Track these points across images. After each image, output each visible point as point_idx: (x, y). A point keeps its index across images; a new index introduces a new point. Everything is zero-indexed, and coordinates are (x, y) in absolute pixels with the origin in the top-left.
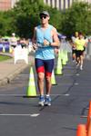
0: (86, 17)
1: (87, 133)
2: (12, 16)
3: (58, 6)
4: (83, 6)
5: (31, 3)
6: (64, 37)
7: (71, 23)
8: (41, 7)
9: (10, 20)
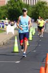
0: (45, 9)
1: (45, 71)
2: (6, 9)
3: (30, 4)
4: (43, 3)
5: (15, 2)
6: (33, 20)
7: (37, 12)
8: (21, 4)
9: (5, 11)
